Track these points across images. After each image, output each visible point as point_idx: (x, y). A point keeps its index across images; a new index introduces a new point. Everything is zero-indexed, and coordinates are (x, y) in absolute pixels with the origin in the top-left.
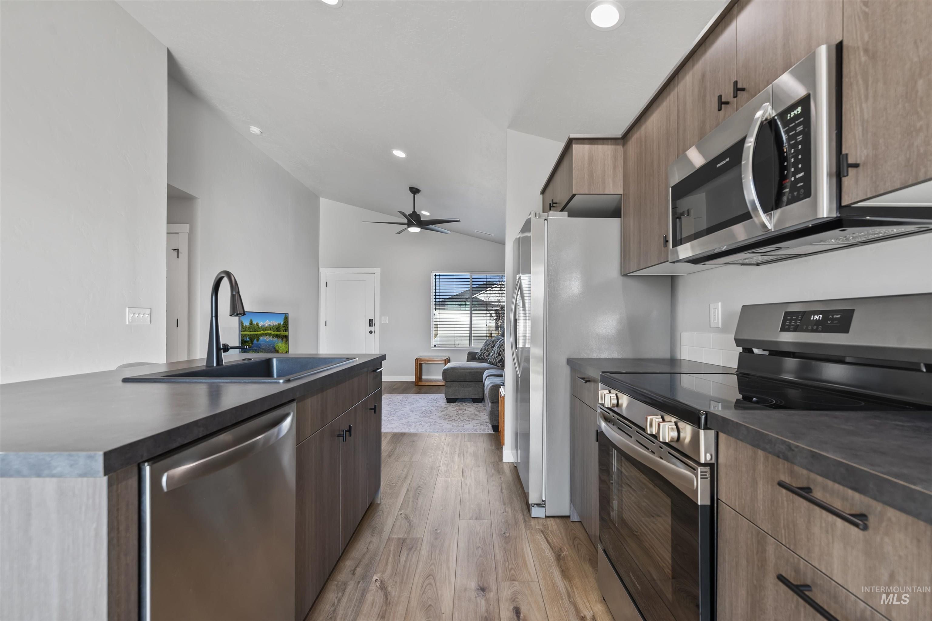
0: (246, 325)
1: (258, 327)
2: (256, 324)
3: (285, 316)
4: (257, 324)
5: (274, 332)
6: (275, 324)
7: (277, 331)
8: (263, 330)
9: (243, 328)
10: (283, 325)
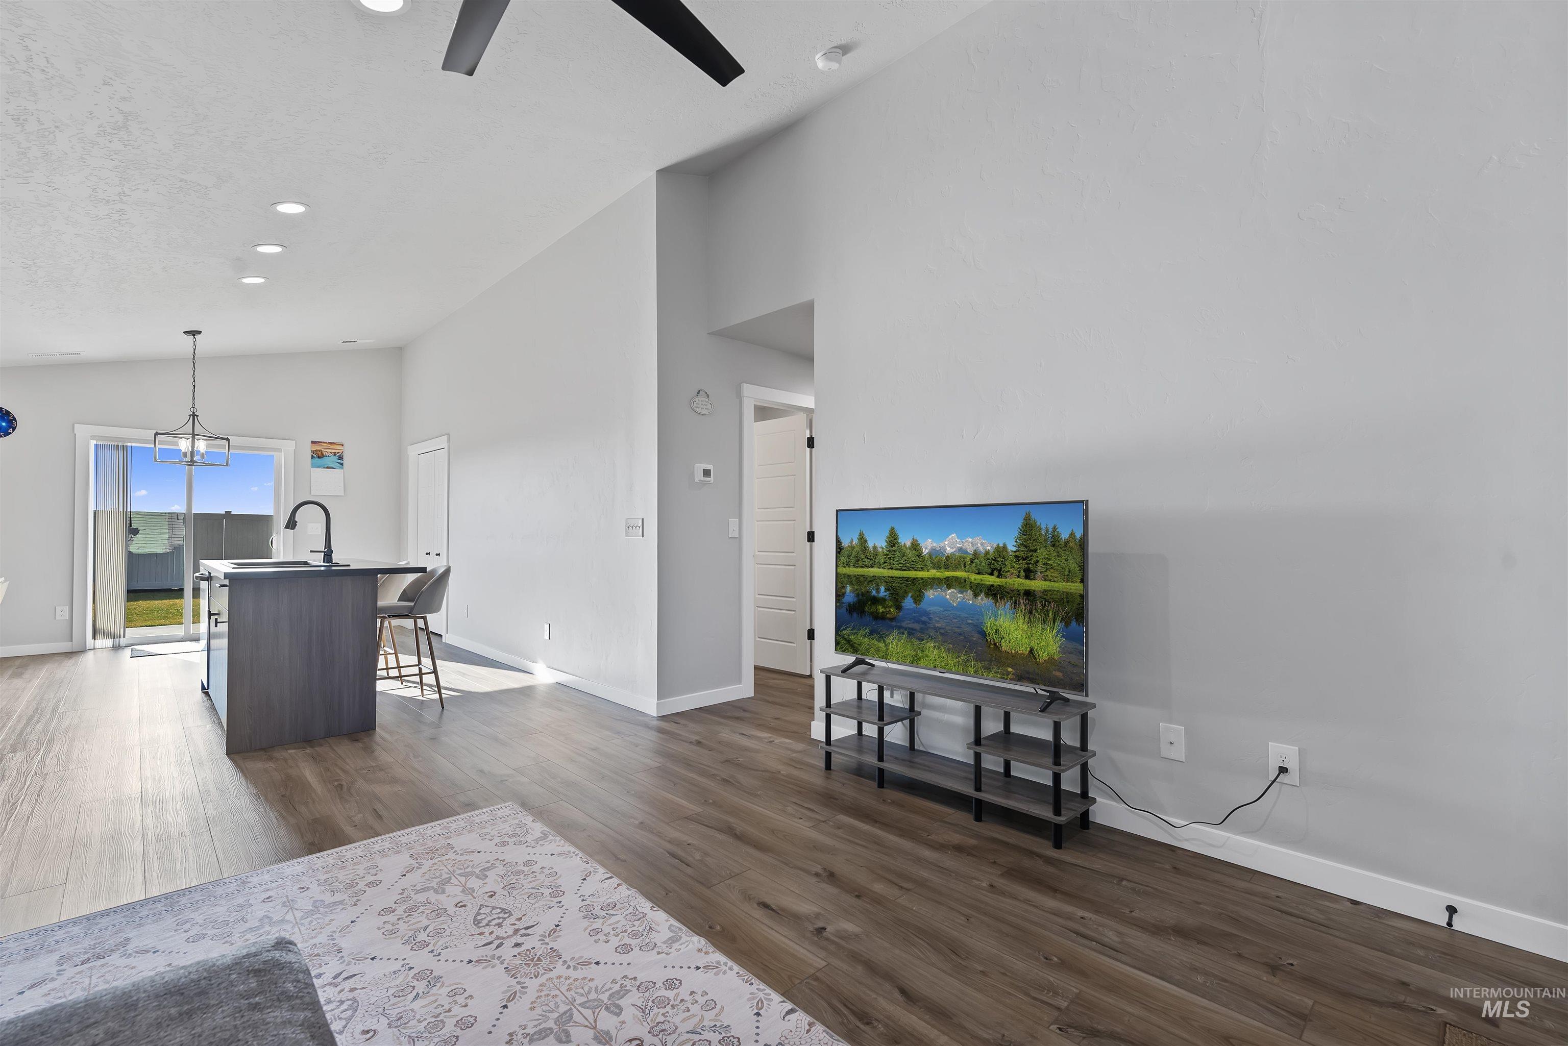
0: (875, 548)
1: (920, 555)
2: (908, 544)
3: (1027, 518)
4: (915, 546)
5: (979, 577)
6: (981, 549)
7: (992, 574)
8: (937, 566)
9: (866, 557)
10: (1018, 554)
